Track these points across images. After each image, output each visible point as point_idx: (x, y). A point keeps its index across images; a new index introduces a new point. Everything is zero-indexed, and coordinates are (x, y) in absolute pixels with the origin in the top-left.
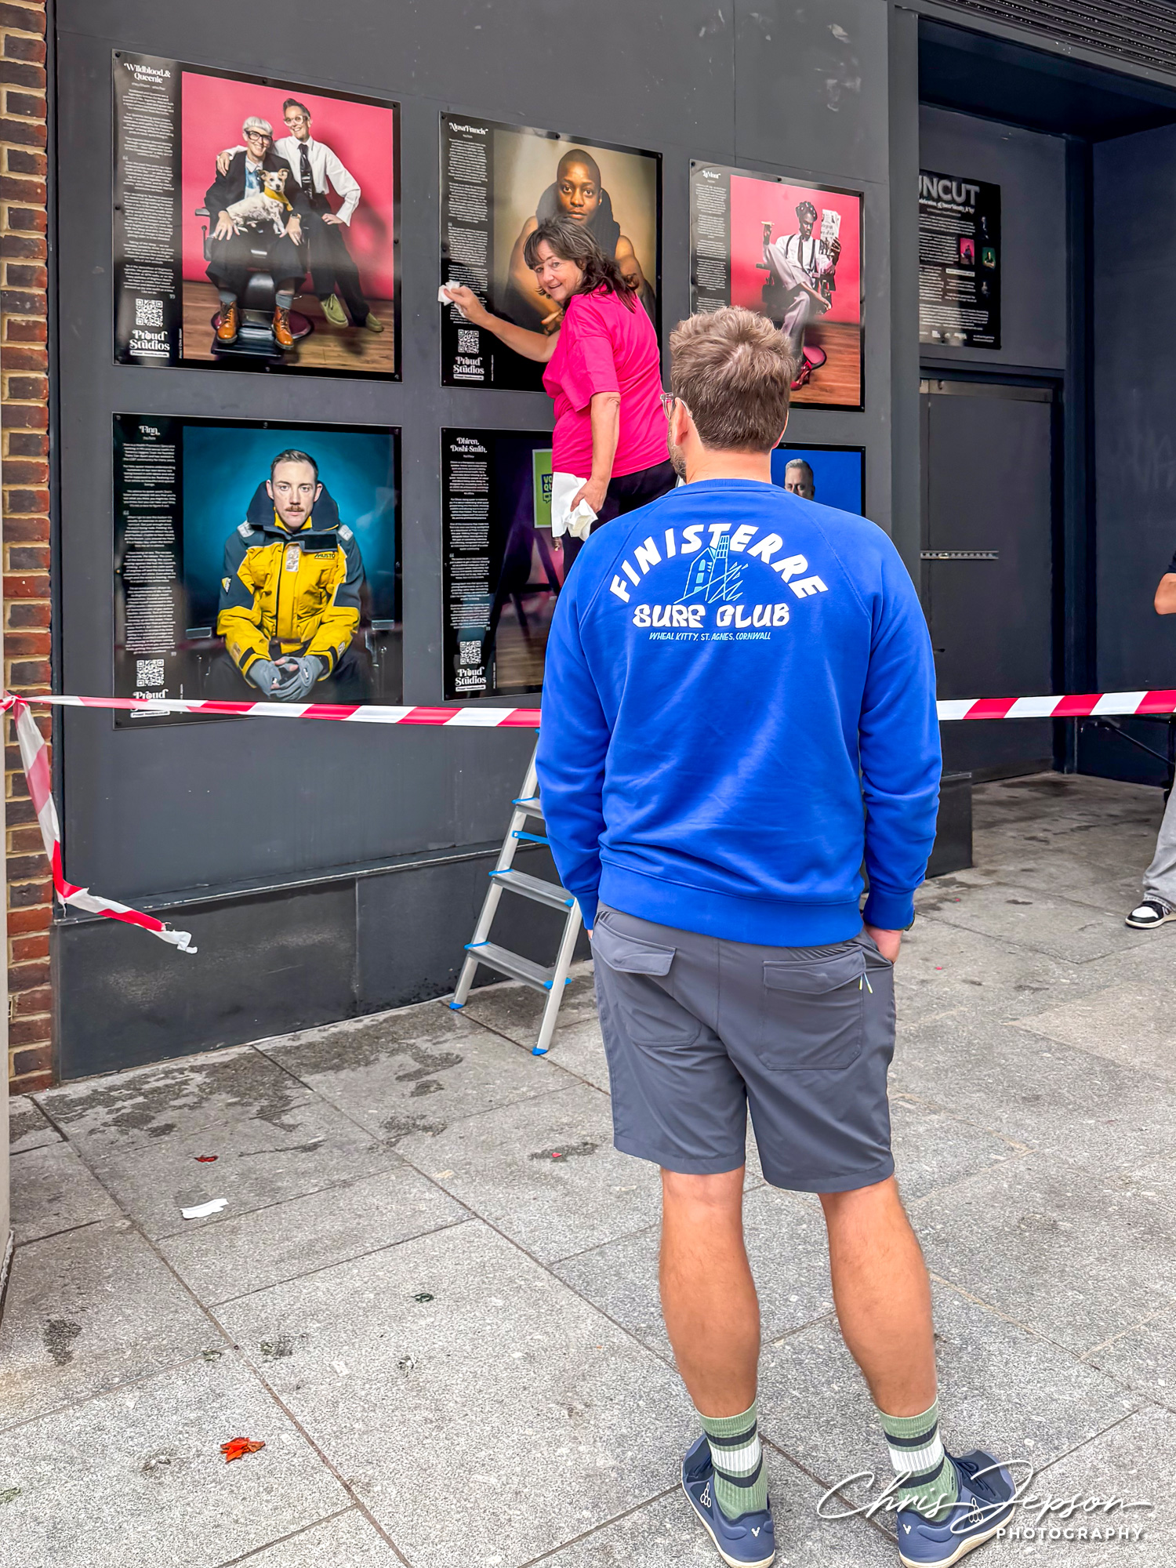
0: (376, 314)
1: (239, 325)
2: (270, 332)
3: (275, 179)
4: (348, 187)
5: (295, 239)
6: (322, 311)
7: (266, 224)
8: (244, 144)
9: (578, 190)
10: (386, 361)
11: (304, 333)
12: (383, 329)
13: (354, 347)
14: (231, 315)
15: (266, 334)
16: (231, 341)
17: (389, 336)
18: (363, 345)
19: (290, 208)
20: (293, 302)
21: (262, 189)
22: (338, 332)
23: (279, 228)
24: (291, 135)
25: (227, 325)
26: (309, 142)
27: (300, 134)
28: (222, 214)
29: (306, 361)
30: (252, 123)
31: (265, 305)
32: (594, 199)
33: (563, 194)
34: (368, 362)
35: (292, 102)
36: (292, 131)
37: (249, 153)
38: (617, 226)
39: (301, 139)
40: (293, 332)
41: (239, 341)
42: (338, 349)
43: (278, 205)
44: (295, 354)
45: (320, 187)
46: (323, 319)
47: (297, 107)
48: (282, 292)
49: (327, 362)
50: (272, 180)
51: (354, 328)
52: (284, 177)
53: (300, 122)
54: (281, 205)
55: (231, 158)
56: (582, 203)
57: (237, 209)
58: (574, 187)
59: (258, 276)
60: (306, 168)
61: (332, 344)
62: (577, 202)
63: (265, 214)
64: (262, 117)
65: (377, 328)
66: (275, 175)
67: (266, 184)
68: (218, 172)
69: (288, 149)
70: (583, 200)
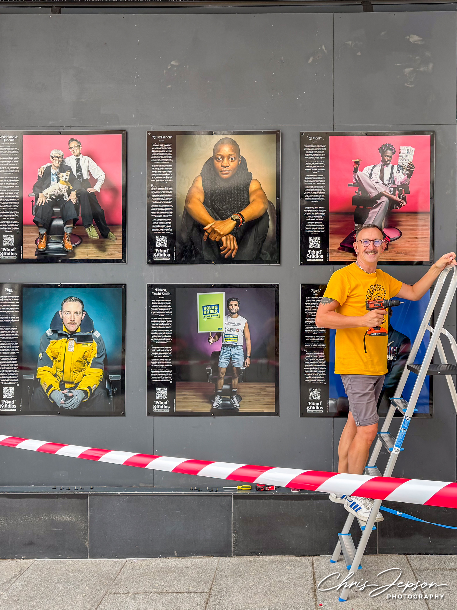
0: (113, 232)
1: (48, 242)
2: (62, 244)
3: (65, 176)
4: (99, 174)
5: (74, 201)
6: (87, 233)
7: (61, 197)
8: (51, 162)
9: (226, 159)
10: (118, 253)
11: (77, 243)
12: (116, 238)
13: (102, 248)
14: (44, 238)
15: (60, 245)
16: (44, 249)
17: (119, 241)
18: (107, 247)
19: (71, 188)
20: (72, 230)
21: (58, 181)
22: (94, 242)
23: (66, 197)
24: (72, 155)
25: (42, 243)
26: (80, 157)
27: (76, 154)
28: (40, 195)
29: (78, 256)
30: (54, 152)
31: (60, 233)
32: (236, 161)
33: (217, 162)
34: (109, 255)
35: (72, 140)
36: (73, 153)
37: (53, 166)
38: (251, 174)
39: (77, 156)
40: (72, 244)
41: (47, 249)
42: (94, 249)
43: (66, 187)
44: (73, 253)
45: (86, 176)
46: (87, 236)
47: (75, 142)
48: (67, 226)
49: (89, 256)
50: (63, 176)
51: (102, 239)
52: (68, 174)
53: (76, 148)
54: (67, 187)
55: (45, 169)
56: (228, 165)
57: (47, 192)
58: (223, 157)
59: (56, 220)
60: (79, 169)
61: (91, 248)
62: (225, 165)
63: (59, 192)
64: (58, 149)
65: (114, 238)
66: (64, 174)
67: (60, 178)
68: (39, 176)
69: (71, 162)
70: (229, 163)
